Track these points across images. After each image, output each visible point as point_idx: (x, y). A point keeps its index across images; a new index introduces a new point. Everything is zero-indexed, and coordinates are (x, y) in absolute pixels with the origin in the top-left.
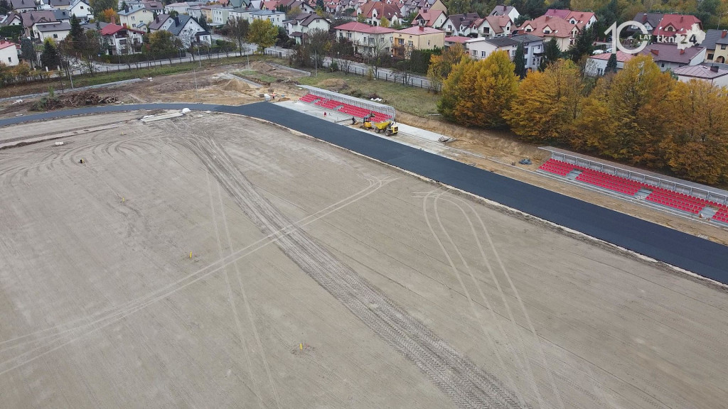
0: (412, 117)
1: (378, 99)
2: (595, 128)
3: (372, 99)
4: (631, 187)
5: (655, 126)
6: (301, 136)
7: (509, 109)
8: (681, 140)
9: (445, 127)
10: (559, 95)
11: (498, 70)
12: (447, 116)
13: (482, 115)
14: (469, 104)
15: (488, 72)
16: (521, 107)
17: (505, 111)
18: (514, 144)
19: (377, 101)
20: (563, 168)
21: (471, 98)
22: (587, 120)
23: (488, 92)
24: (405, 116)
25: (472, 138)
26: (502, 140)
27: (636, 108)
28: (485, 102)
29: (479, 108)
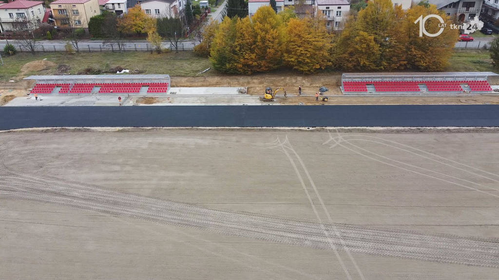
0: (186, 79)
1: (124, 71)
3: (118, 72)
4: (413, 86)
6: (119, 131)
18: (299, 78)
19: (125, 73)
20: (360, 86)
24: (178, 79)
25: (261, 83)
26: (288, 78)
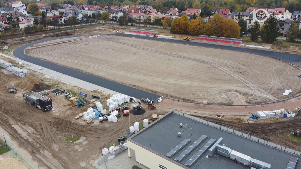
0: (162, 33)
2: (208, 30)
4: (218, 41)
5: (221, 28)
7: (188, 28)
8: (226, 30)
9: (172, 34)
10: (200, 24)
11: (185, 19)
12: (172, 32)
13: (182, 30)
14: (178, 28)
15: (183, 20)
16: (191, 27)
17: (187, 29)
20: (203, 39)
21: (179, 27)
22: (206, 28)
23: (183, 24)
27: (217, 25)
28: (183, 27)
29: (181, 29)
